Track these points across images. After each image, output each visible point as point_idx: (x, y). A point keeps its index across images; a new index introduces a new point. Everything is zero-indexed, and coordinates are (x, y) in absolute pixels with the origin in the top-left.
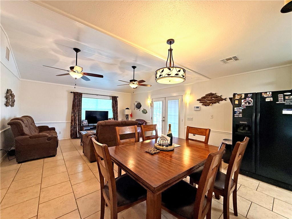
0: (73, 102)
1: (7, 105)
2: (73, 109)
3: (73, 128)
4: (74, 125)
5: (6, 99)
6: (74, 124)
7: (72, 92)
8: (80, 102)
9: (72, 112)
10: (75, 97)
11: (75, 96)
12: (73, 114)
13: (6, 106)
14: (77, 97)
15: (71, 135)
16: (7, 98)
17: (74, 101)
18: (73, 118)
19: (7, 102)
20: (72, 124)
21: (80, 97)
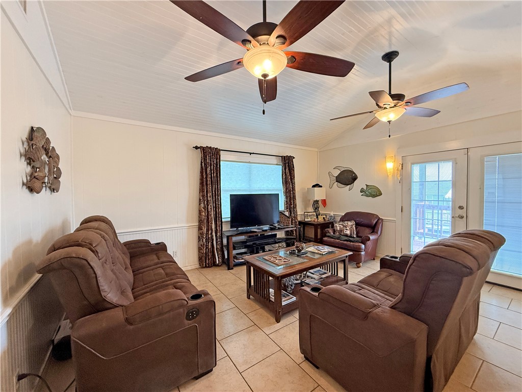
0: (202, 173)
1: (32, 186)
2: (203, 192)
3: (204, 240)
4: (207, 234)
5: (29, 164)
6: (208, 230)
7: (196, 148)
8: (217, 174)
9: (200, 200)
10: (205, 160)
11: (204, 158)
12: (202, 205)
13: (31, 190)
14: (211, 160)
15: (200, 259)
16: (30, 159)
17: (203, 171)
18: (203, 214)
19: (32, 177)
20: (201, 231)
21: (217, 159)
